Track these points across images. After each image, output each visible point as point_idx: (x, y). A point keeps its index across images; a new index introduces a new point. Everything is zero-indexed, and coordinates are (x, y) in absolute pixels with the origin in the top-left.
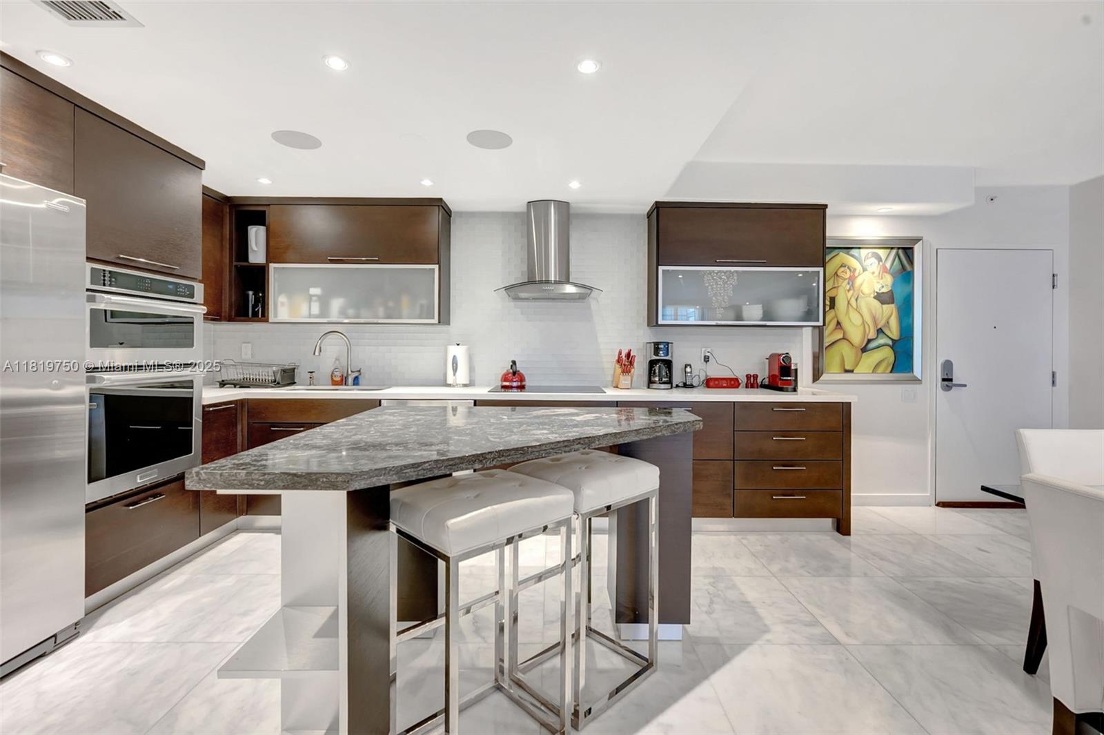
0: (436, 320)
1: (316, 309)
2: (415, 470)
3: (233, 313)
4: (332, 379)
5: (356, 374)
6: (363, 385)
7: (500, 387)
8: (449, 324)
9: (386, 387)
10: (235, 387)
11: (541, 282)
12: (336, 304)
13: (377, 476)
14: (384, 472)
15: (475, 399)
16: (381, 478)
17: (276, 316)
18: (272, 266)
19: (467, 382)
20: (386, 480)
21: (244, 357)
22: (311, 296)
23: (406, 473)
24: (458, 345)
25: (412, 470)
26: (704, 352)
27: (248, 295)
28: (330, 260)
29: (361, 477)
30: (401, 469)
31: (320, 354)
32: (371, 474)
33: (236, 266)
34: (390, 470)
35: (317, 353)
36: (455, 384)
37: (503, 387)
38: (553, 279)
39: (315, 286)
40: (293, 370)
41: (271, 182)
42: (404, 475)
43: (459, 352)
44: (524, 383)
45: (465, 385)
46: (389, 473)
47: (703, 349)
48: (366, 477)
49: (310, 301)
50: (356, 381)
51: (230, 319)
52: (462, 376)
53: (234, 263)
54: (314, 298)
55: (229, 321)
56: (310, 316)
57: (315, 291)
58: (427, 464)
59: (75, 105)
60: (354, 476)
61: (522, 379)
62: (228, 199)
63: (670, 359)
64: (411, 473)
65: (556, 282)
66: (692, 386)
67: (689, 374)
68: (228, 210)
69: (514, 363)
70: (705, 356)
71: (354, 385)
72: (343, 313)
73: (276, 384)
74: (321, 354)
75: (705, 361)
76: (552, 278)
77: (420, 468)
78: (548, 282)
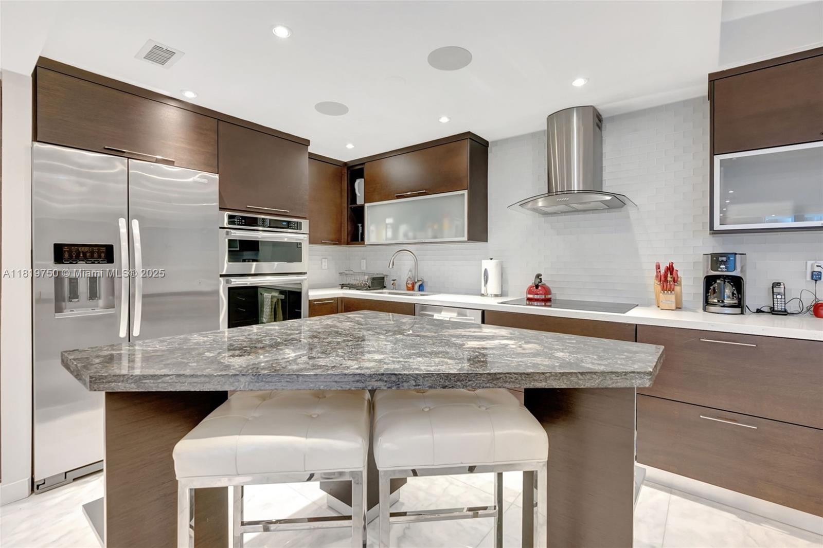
0: (465, 238)
1: (390, 234)
2: (155, 381)
3: (349, 240)
4: (407, 286)
5: (420, 283)
6: (427, 292)
7: (526, 299)
8: (487, 241)
9: (432, 293)
10: (350, 289)
11: (563, 192)
12: (403, 228)
13: (115, 382)
14: (122, 379)
15: (483, 309)
16: (120, 384)
17: (369, 240)
18: (367, 205)
19: (498, 292)
20: (125, 387)
21: (362, 268)
22: (387, 224)
23: (145, 383)
24: (491, 259)
25: (152, 381)
26: (812, 266)
27: (358, 226)
28: (396, 196)
29: (99, 380)
30: (140, 378)
31: (392, 267)
32: (110, 379)
33: (351, 208)
34: (129, 378)
35: (391, 267)
36: (486, 294)
37: (529, 299)
38: (576, 189)
39: (389, 217)
40: (383, 278)
41: (353, 147)
42: (142, 385)
43: (490, 266)
44: (549, 296)
45: (496, 296)
46: (127, 381)
47: (810, 263)
48: (104, 381)
49: (386, 228)
50: (421, 288)
51: (348, 244)
52: (493, 286)
53: (349, 206)
54: (389, 226)
55: (347, 244)
56: (386, 239)
57: (389, 221)
58: (168, 378)
59: (218, 120)
60: (94, 379)
61: (547, 291)
62: (345, 164)
63: (739, 275)
64: (151, 385)
65: (579, 192)
66: (785, 313)
67: (779, 297)
68: (346, 172)
69: (538, 276)
70: (813, 273)
71: (419, 290)
72: (406, 235)
73: (369, 288)
74: (394, 266)
75: (812, 278)
76: (575, 187)
77: (160, 381)
78: (569, 192)
